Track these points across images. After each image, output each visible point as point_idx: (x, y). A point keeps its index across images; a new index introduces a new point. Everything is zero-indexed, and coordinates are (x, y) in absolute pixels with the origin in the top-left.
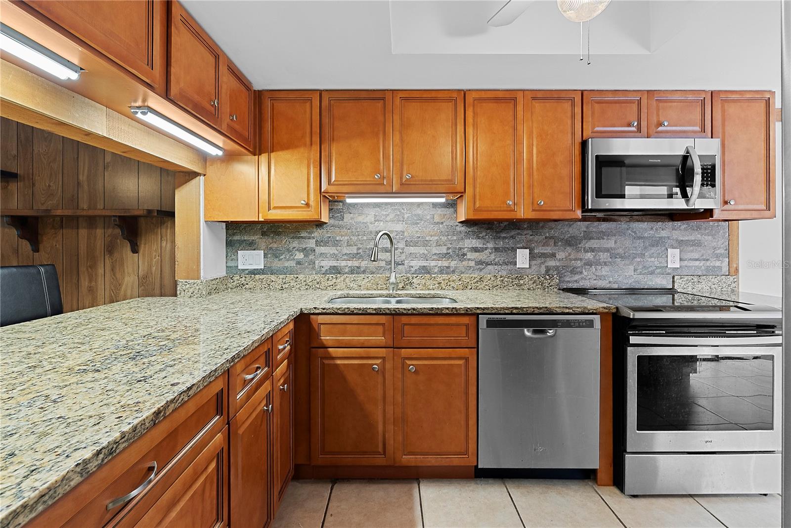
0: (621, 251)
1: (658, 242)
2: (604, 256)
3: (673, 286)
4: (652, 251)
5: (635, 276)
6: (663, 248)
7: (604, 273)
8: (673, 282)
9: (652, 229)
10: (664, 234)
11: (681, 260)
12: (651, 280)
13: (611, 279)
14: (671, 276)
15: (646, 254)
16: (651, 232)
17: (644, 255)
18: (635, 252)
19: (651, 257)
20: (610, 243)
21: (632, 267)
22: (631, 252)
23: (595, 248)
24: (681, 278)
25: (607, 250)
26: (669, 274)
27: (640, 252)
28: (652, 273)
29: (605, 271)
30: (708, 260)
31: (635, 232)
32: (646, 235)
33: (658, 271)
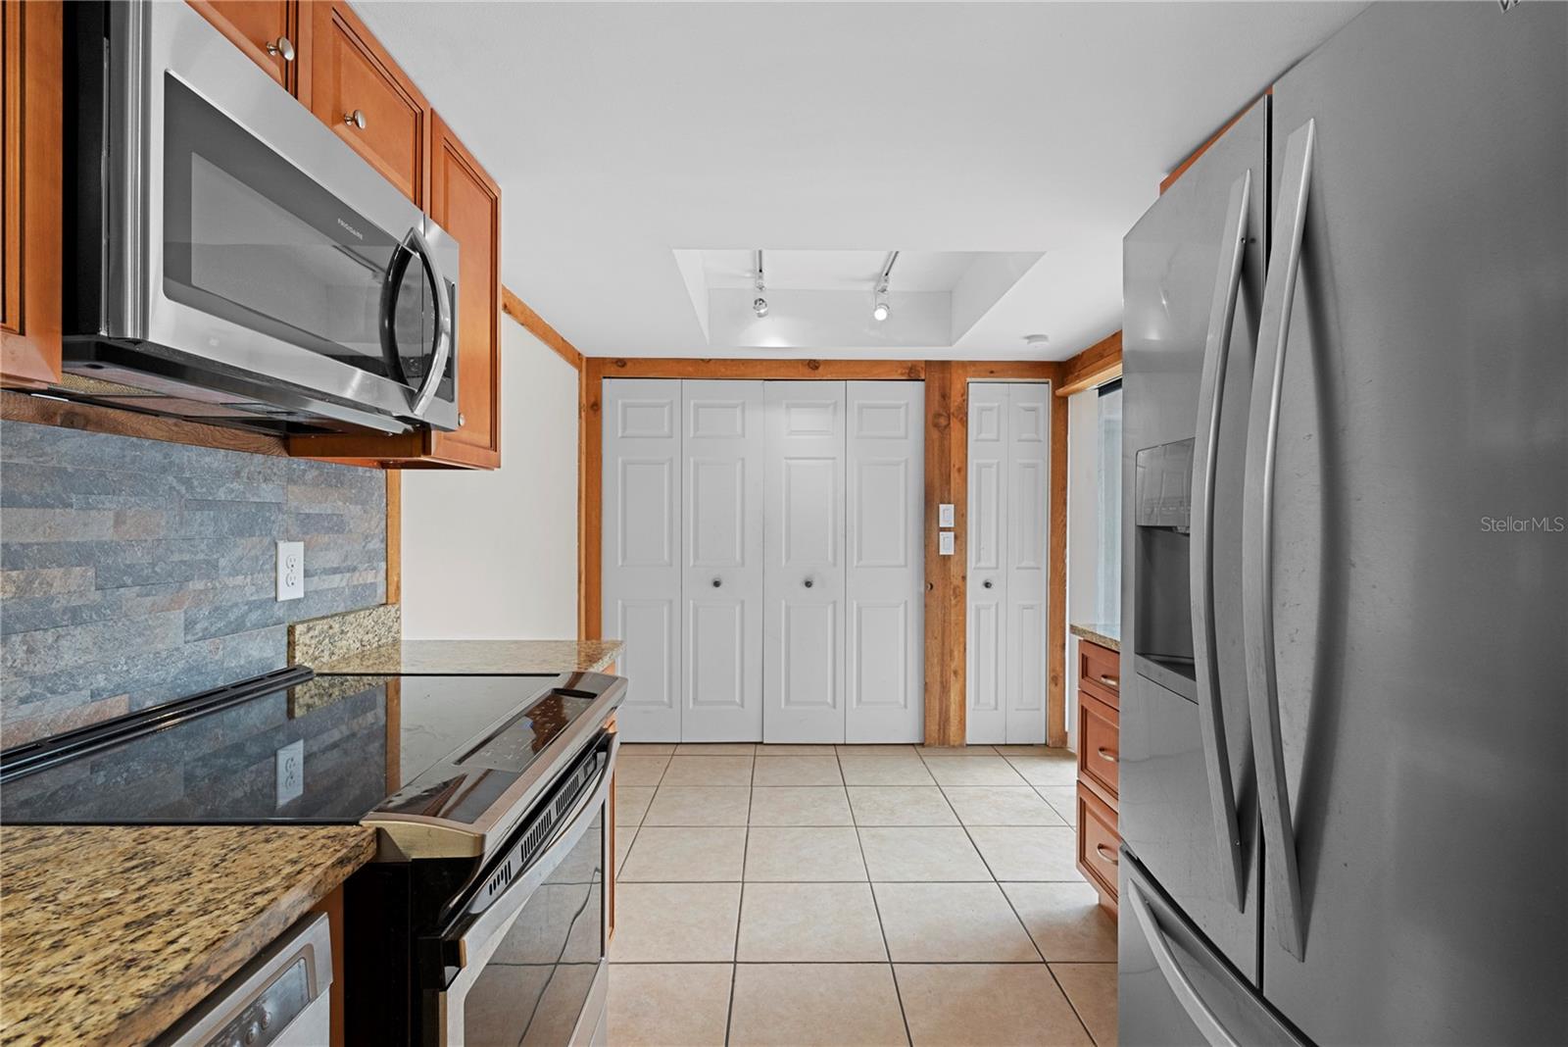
0: (138, 556)
1: (256, 522)
2: (66, 584)
3: (291, 657)
4: (238, 552)
5: (187, 649)
6: (267, 541)
7: (68, 659)
8: (291, 645)
9: (238, 474)
10: (268, 492)
11: (307, 574)
12: (235, 653)
13: (100, 681)
14: (284, 628)
15: (222, 562)
16: (235, 485)
17: (216, 567)
18: (187, 557)
19: (235, 573)
20: (98, 526)
21: (178, 617)
22: (176, 557)
23: (25, 546)
24: (309, 629)
25: (84, 555)
26: (279, 622)
27: (201, 556)
28: (238, 627)
29: (73, 650)
30: (354, 569)
31: (187, 482)
32: (221, 495)
33: (254, 616)
